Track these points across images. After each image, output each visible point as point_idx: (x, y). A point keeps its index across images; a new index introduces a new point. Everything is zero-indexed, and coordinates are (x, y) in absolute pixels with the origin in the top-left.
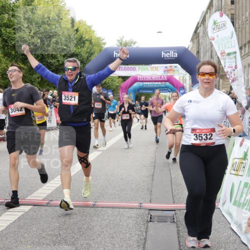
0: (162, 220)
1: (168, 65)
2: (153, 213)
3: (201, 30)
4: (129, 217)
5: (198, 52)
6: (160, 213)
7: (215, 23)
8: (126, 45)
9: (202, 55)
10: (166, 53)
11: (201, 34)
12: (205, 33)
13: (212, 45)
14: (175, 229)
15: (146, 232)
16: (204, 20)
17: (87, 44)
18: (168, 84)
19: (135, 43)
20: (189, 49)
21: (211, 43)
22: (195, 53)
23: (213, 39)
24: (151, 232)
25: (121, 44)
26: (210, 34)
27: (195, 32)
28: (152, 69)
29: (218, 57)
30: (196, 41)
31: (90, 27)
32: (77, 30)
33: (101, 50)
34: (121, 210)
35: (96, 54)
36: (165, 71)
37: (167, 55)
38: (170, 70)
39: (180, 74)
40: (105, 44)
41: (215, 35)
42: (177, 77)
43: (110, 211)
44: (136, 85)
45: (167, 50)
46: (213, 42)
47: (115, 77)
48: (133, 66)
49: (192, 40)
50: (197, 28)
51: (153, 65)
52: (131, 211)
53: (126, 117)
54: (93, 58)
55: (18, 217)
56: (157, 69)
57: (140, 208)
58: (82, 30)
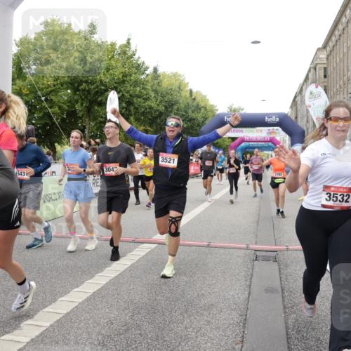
0: (266, 259)
1: (271, 128)
2: (258, 253)
3: (298, 99)
4: (238, 256)
5: (296, 118)
6: (264, 253)
7: (311, 93)
8: (235, 111)
9: (299, 120)
10: (269, 118)
11: (299, 103)
12: (303, 101)
13: (308, 112)
14: (277, 267)
15: (252, 269)
16: (301, 91)
17: (203, 110)
18: (270, 144)
19: (242, 109)
20: (289, 115)
21: (307, 110)
22: (293, 118)
23: (310, 107)
24: (256, 269)
25: (231, 110)
26: (307, 102)
27: (294, 100)
28: (257, 131)
29: (314, 122)
30: (294, 108)
31: (205, 96)
32: (194, 99)
33: (214, 116)
34: (231, 250)
35: (210, 119)
36: (268, 133)
37: (270, 120)
38: (273, 132)
39: (281, 136)
40: (217, 110)
41: (311, 103)
42: (278, 138)
43: (222, 251)
44: (243, 144)
45: (270, 115)
46: (310, 109)
47: (225, 138)
48: (241, 129)
49: (291, 107)
50: (295, 97)
51: (258, 128)
52: (239, 251)
53: (232, 170)
54: (207, 122)
55: (145, 253)
56: (261, 131)
57: (247, 248)
58: (198, 99)
